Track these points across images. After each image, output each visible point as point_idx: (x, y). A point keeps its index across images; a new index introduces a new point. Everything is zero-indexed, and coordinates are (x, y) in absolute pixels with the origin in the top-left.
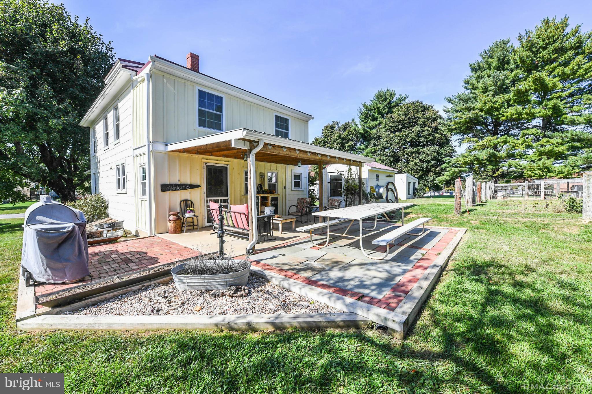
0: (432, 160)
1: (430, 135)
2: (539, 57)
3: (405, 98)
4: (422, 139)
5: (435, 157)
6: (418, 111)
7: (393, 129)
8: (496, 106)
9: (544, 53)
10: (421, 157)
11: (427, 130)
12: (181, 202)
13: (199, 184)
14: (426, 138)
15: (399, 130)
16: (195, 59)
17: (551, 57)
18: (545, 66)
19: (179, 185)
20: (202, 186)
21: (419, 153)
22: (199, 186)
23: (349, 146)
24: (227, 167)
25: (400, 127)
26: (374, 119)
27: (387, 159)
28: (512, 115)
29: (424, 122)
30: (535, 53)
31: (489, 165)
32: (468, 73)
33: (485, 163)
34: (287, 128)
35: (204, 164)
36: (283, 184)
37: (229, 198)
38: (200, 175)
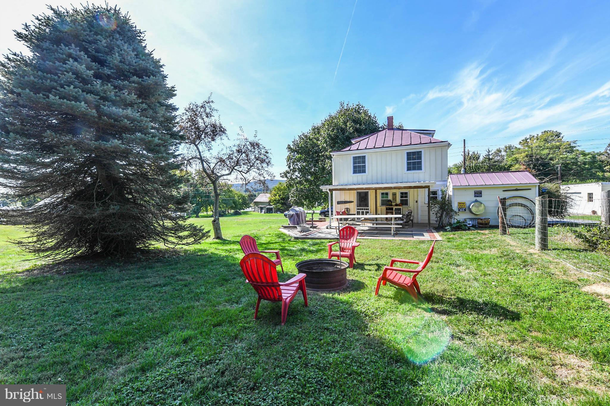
12: (345, 209)
13: (353, 200)
19: (344, 202)
22: (353, 202)
24: (368, 192)
34: (420, 158)
35: (355, 191)
36: (416, 200)
37: (369, 208)
38: (353, 197)
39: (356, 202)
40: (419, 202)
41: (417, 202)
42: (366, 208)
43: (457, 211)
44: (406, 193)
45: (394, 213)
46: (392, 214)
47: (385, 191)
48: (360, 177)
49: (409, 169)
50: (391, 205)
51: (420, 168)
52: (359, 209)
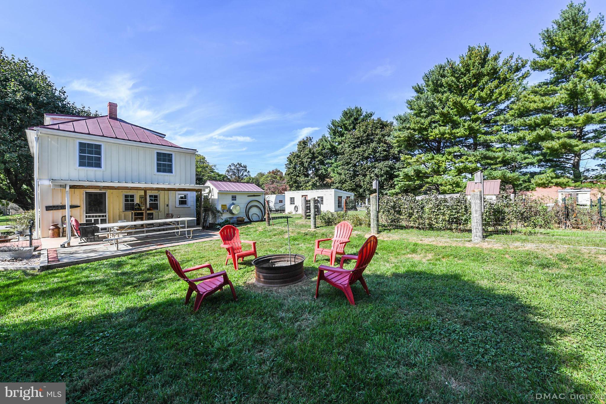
0: (385, 174)
1: (384, 151)
2: (462, 82)
3: (371, 115)
4: (378, 154)
5: (387, 171)
6: (377, 128)
7: (354, 145)
8: (424, 127)
9: (465, 78)
10: (376, 171)
11: (383, 146)
12: (62, 217)
13: (79, 205)
14: (381, 154)
15: (358, 146)
16: (113, 107)
17: (471, 82)
18: (468, 90)
19: (60, 206)
20: (82, 206)
21: (375, 168)
22: (79, 206)
23: (319, 161)
24: (105, 193)
25: (359, 143)
26: (342, 135)
27: (348, 173)
28: (436, 134)
29: (379, 139)
30: (458, 79)
31: (417, 180)
32: (412, 95)
33: (414, 179)
34: (170, 160)
35: (83, 191)
36: (166, 203)
37: (107, 214)
38: (80, 199)
39: (83, 207)
40: (170, 205)
41: (168, 205)
42: (101, 214)
43: (222, 212)
44: (156, 197)
45: (144, 218)
46: (142, 219)
47: (130, 193)
48: (91, 172)
49: (159, 170)
50: (141, 210)
51: (170, 171)
52: (89, 217)
